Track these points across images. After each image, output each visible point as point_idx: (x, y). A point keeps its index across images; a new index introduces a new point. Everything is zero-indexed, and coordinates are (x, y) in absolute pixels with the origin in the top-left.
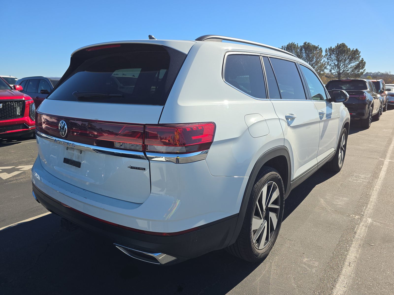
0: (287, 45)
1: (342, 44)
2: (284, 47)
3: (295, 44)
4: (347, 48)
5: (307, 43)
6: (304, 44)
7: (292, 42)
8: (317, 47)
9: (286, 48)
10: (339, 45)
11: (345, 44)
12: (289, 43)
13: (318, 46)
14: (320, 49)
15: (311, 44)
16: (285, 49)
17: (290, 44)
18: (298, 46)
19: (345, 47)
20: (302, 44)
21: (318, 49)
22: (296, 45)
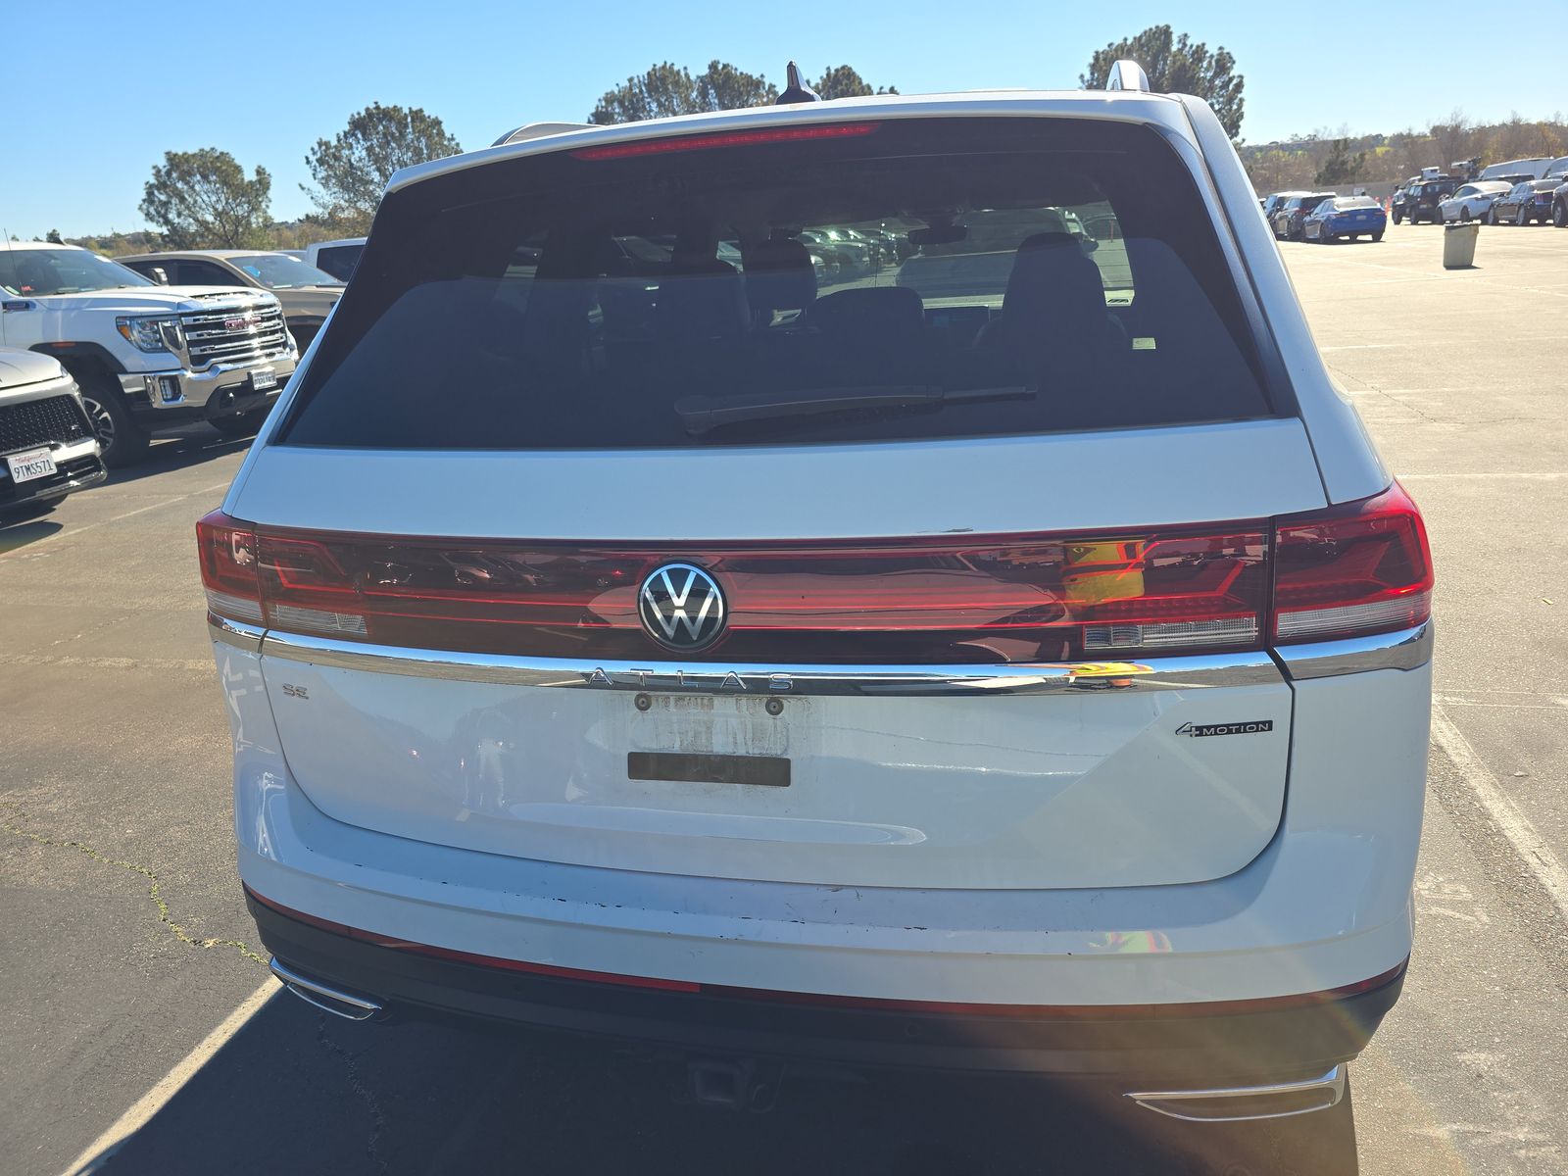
0: (649, 74)
1: (843, 68)
2: (636, 81)
3: (676, 68)
4: (860, 83)
5: (720, 67)
6: (710, 67)
7: (665, 63)
8: (760, 81)
9: (645, 84)
10: (833, 71)
11: (850, 68)
12: (655, 65)
13: (762, 76)
14: (769, 88)
15: (736, 69)
16: (644, 88)
17: (657, 67)
18: (687, 75)
19: (854, 81)
20: (705, 71)
21: (764, 88)
22: (682, 73)
